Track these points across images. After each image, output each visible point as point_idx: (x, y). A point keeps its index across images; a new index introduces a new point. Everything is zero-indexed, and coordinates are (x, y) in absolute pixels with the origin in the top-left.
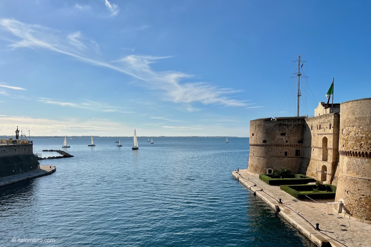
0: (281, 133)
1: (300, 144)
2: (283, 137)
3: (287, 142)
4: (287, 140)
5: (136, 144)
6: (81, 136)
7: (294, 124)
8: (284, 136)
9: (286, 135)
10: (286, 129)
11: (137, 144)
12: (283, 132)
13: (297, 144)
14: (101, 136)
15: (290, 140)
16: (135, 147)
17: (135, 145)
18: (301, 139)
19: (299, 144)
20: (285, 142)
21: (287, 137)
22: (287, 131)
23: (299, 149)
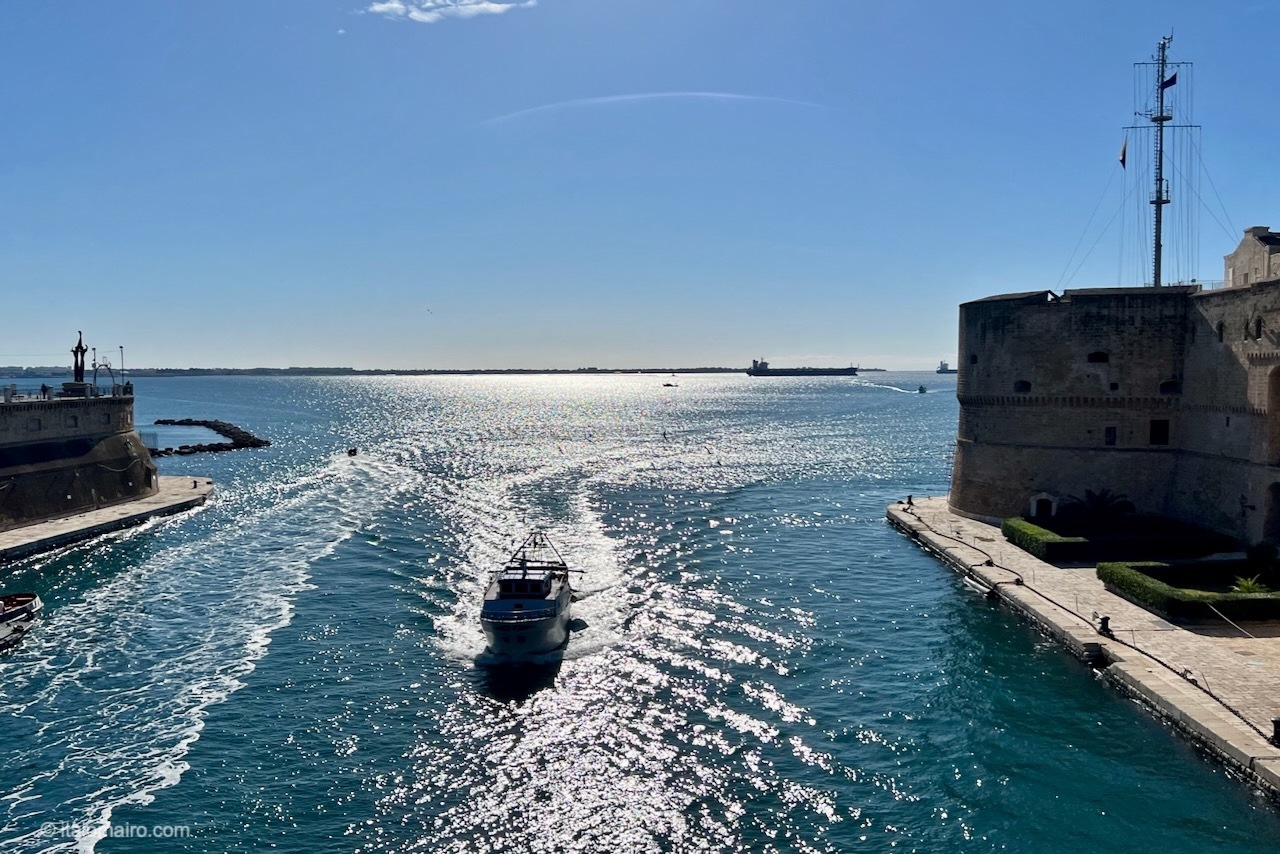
0: (1092, 351)
1: (1169, 396)
2: (1100, 370)
3: (1114, 387)
4: (1114, 380)
7: (1142, 318)
8: (1104, 365)
9: (1113, 360)
10: (1113, 338)
12: (1100, 349)
13: (1158, 396)
15: (1129, 381)
18: (1174, 376)
19: (1165, 398)
20: (1106, 388)
21: (1117, 369)
22: (1112, 343)
23: (1163, 418)
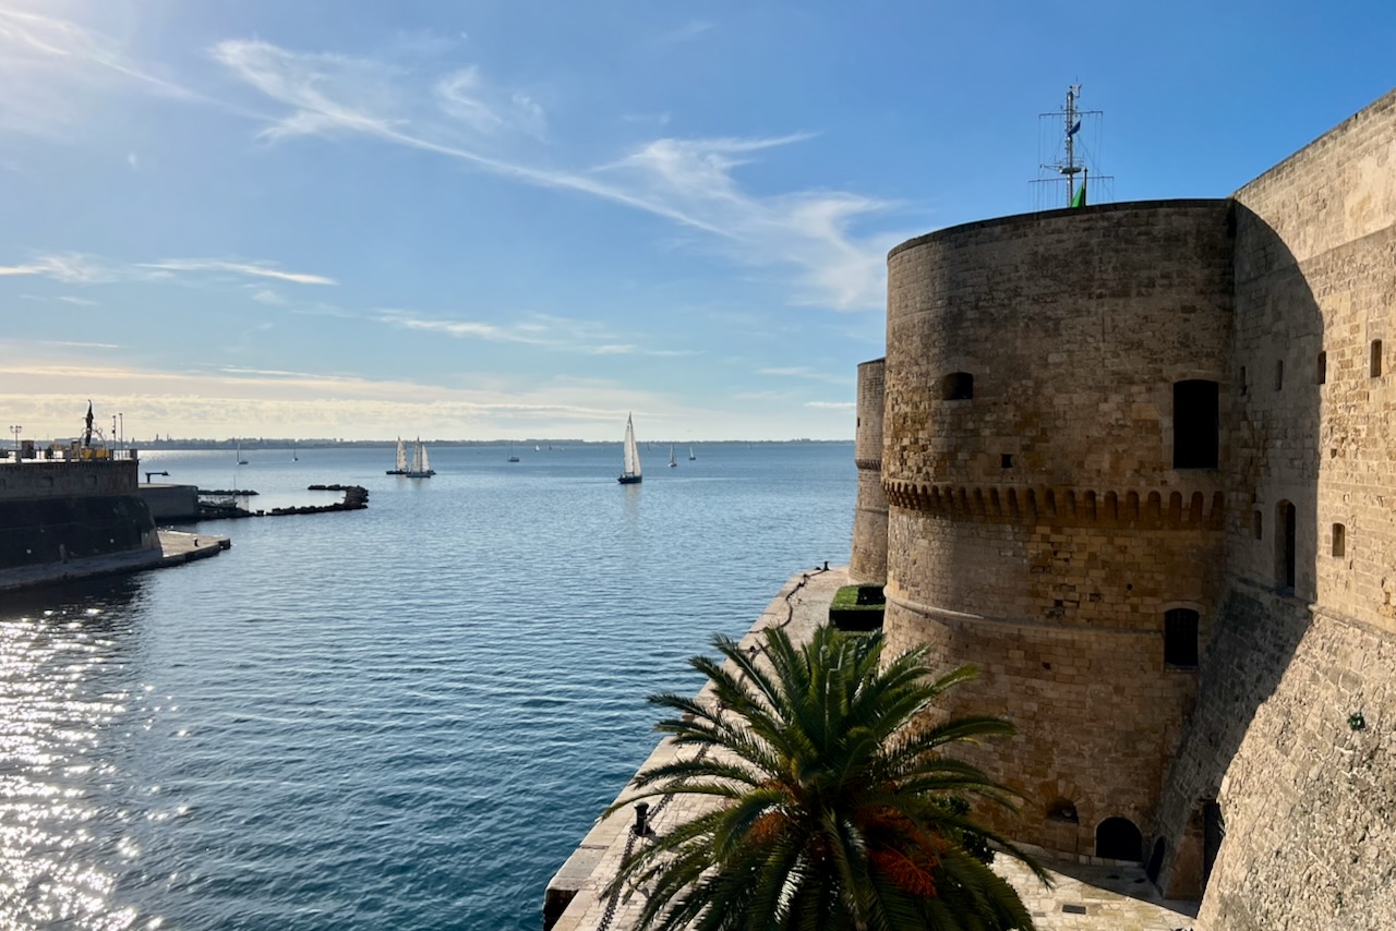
5: (632, 465)
6: (524, 439)
11: (638, 465)
14: (590, 441)
16: (631, 475)
17: (629, 469)
